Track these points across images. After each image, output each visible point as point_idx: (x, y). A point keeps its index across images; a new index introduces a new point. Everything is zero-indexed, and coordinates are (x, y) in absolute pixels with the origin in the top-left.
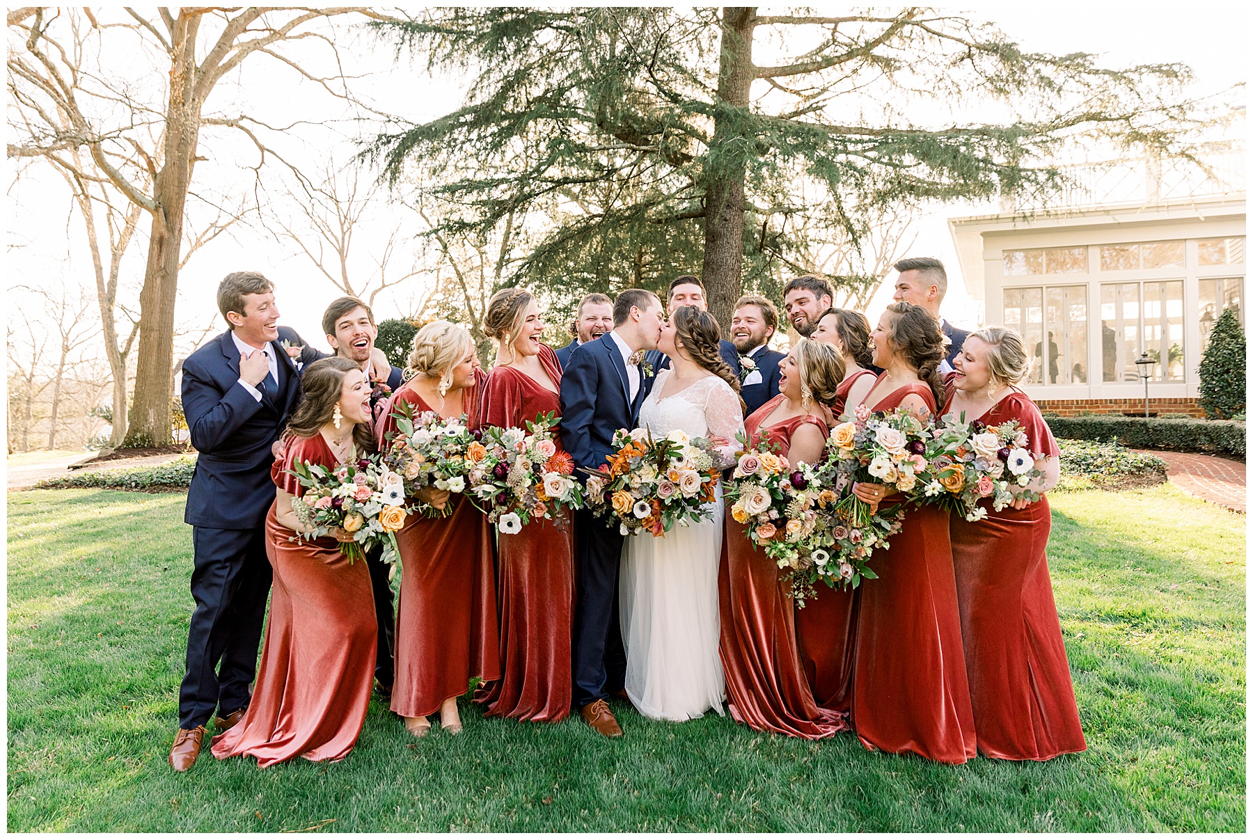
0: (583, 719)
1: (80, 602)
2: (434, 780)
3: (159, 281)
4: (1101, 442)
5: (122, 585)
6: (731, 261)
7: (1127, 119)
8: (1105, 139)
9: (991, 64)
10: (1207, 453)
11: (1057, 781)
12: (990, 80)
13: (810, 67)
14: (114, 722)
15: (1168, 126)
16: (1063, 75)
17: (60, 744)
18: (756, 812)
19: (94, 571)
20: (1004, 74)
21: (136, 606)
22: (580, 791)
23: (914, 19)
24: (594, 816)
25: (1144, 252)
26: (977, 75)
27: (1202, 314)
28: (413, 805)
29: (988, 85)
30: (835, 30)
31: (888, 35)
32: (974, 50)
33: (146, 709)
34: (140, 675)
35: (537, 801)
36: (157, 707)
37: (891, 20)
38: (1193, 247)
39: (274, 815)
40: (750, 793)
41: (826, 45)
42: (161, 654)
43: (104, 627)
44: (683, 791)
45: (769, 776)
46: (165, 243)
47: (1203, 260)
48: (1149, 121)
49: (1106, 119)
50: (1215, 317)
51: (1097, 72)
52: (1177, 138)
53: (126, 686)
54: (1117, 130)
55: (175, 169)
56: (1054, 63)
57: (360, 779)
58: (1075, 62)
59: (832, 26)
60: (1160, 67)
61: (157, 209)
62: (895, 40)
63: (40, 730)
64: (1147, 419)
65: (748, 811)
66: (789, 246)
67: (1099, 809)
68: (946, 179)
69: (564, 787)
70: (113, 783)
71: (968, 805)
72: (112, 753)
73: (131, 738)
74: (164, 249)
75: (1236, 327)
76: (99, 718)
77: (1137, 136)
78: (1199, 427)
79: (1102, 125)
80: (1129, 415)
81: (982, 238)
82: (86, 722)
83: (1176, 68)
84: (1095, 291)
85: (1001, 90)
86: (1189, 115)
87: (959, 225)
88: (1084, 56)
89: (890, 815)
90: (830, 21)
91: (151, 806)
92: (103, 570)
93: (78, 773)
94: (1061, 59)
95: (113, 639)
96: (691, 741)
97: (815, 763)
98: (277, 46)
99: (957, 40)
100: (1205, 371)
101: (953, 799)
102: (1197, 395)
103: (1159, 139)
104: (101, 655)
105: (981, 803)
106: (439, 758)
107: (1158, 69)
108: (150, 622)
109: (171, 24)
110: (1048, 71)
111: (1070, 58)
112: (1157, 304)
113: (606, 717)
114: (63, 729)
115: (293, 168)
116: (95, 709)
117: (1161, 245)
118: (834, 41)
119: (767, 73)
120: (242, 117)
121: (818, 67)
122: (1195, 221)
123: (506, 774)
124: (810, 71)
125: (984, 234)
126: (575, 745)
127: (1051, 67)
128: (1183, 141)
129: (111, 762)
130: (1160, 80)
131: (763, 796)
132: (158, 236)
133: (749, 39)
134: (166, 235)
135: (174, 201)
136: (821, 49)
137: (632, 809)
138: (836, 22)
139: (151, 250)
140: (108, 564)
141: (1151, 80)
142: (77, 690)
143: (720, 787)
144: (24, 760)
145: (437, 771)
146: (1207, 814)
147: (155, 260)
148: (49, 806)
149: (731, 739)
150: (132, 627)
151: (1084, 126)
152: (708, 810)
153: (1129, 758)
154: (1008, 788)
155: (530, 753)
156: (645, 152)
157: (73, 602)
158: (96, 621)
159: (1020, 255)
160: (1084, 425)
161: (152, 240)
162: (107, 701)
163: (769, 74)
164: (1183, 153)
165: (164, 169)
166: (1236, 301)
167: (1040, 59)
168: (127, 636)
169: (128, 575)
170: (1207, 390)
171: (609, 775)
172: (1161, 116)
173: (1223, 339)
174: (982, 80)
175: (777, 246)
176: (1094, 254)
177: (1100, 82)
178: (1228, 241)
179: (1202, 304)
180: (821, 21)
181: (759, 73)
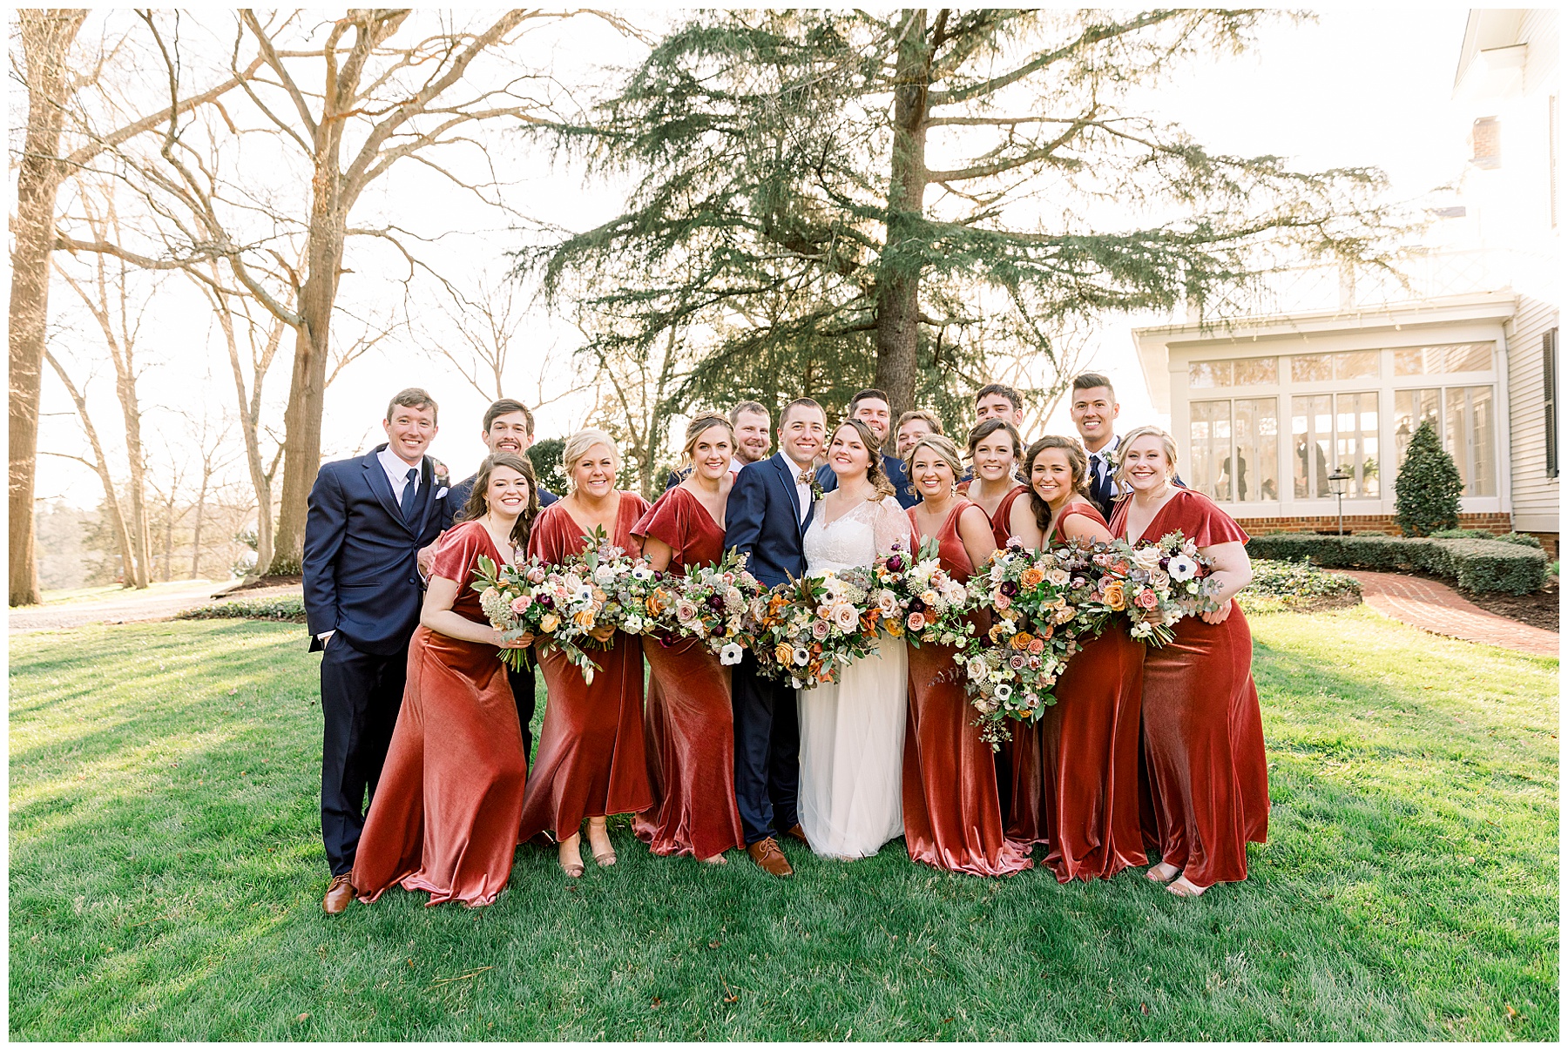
0: (751, 859)
1: (223, 739)
2: (595, 924)
3: (304, 400)
4: (1293, 561)
5: (266, 720)
6: (904, 375)
7: (1319, 224)
8: (1294, 243)
9: (1176, 167)
10: (1404, 572)
11: (1249, 921)
12: (1176, 184)
13: (985, 171)
14: (257, 865)
15: (1361, 232)
16: (1251, 179)
17: (201, 889)
18: (933, 955)
19: (238, 706)
20: (1190, 178)
21: (281, 742)
22: (748, 934)
23: (1095, 120)
24: (763, 960)
25: (1336, 363)
26: (1161, 179)
27: (1398, 427)
28: (573, 951)
29: (1173, 188)
30: (1012, 132)
31: (1068, 136)
32: (1158, 153)
33: (292, 852)
34: (285, 816)
35: (703, 946)
36: (304, 850)
37: (1071, 121)
38: (1388, 356)
39: (426, 963)
40: (927, 935)
41: (1005, 147)
42: (308, 794)
43: (248, 765)
44: (856, 933)
45: (947, 917)
46: (310, 359)
47: (1400, 370)
48: (1340, 227)
49: (1295, 224)
50: (1412, 429)
51: (1287, 176)
52: (1371, 245)
53: (270, 827)
54: (1308, 236)
55: (320, 283)
56: (1242, 166)
57: (517, 924)
58: (1261, 166)
59: (1010, 126)
60: (1353, 170)
61: (301, 324)
62: (1076, 141)
63: (180, 875)
64: (1341, 538)
65: (925, 954)
66: (966, 358)
67: (1294, 949)
68: (1129, 288)
69: (732, 931)
70: (257, 930)
71: (1156, 946)
72: (256, 898)
73: (276, 882)
74: (309, 366)
75: (1434, 440)
76: (243, 862)
77: (1328, 242)
78: (1395, 545)
79: (1291, 231)
80: (1322, 533)
81: (1167, 349)
82: (229, 867)
83: (1370, 173)
84: (1286, 403)
85: (1187, 194)
86: (1384, 220)
87: (1144, 334)
88: (1273, 159)
89: (1075, 957)
90: (1006, 122)
91: (297, 955)
92: (247, 705)
93: (220, 920)
94: (1249, 161)
95: (258, 778)
96: (865, 881)
97: (995, 903)
98: (425, 151)
99: (1142, 142)
100: (1401, 487)
101: (1140, 940)
102: (1392, 511)
103: (1349, 248)
104: (244, 795)
105: (1170, 943)
106: (600, 901)
107: (1351, 173)
108: (297, 760)
109: (314, 129)
110: (1234, 174)
111: (1260, 160)
112: (1352, 416)
113: (775, 856)
114: (204, 875)
115: (444, 281)
116: (238, 852)
117: (1354, 354)
118: (1012, 142)
119: (941, 177)
120: (390, 227)
121: (994, 170)
122: (1390, 329)
123: (671, 917)
124: (986, 175)
125: (1170, 345)
126: (743, 886)
127: (1239, 171)
128: (1376, 249)
129: (255, 908)
130: (1353, 184)
131: (940, 938)
132: (302, 353)
133: (922, 141)
134: (311, 351)
135: (319, 316)
136: (997, 151)
137: (803, 953)
138: (1013, 122)
139: (296, 367)
140: (252, 699)
141: (1343, 183)
142: (219, 833)
143: (895, 929)
144: (163, 907)
145: (598, 914)
146: (1406, 954)
147: (300, 379)
148: (189, 956)
149: (907, 878)
150: (278, 765)
151: (1274, 231)
152: (883, 953)
153: (1325, 895)
154: (1198, 928)
155: (696, 894)
156: (814, 261)
157: (216, 738)
158: (239, 758)
159: (1205, 368)
160: (1275, 544)
161: (297, 356)
162: (252, 845)
163: (943, 178)
164: (1376, 260)
165: (308, 282)
166: (1433, 413)
167: (1227, 161)
168: (272, 775)
169: (273, 709)
170: (1404, 506)
171: (779, 917)
172: (1355, 222)
173: (1420, 453)
174: (1167, 183)
175: (952, 359)
176: (1285, 366)
177: (1290, 186)
178: (1425, 350)
179: (1398, 416)
180: (998, 122)
181: (933, 177)
